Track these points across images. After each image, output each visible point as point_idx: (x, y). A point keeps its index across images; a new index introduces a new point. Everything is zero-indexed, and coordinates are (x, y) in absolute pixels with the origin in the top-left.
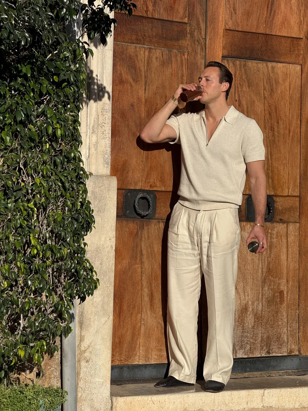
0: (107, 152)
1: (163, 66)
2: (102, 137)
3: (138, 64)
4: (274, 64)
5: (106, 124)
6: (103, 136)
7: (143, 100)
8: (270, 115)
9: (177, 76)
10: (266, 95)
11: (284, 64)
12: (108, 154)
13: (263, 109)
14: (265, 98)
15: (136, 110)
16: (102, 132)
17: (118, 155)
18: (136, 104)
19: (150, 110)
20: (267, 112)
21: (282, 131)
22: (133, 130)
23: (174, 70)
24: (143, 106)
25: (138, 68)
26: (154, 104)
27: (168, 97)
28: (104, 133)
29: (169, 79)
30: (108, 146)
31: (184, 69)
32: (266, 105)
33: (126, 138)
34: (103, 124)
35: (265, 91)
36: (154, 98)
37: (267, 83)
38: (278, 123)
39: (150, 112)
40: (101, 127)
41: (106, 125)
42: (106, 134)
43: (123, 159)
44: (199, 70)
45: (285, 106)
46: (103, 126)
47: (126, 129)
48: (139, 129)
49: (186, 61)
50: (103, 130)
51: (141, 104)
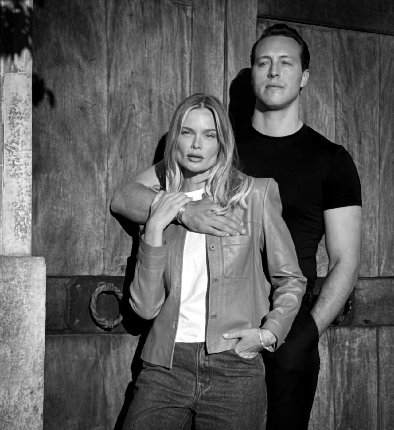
0: (24, 204)
1: (144, 31)
2: (11, 173)
3: (92, 25)
4: (352, 33)
5: (20, 145)
6: (13, 170)
7: (105, 98)
8: (346, 128)
9: (171, 51)
10: (339, 92)
11: (370, 35)
12: (25, 209)
13: (334, 116)
14: (336, 96)
15: (91, 117)
16: (11, 162)
17: (55, 208)
18: (90, 106)
19: (119, 118)
20: (340, 124)
21: (367, 159)
22: (85, 158)
23: (167, 39)
24: (105, 111)
25: (93, 33)
26: (127, 107)
27: (154, 92)
28: (16, 163)
29: (156, 57)
30: (24, 191)
31: (185, 37)
32: (339, 109)
33: (72, 175)
34: (14, 145)
35: (336, 84)
36: (126, 93)
37: (340, 69)
38: (360, 143)
39: (119, 122)
40: (10, 151)
41: (19, 147)
42: (21, 167)
43: (65, 216)
44: (214, 42)
45: (372, 113)
46: (14, 148)
47: (71, 156)
48: (96, 156)
49: (190, 22)
50: (13, 158)
51: (100, 105)
